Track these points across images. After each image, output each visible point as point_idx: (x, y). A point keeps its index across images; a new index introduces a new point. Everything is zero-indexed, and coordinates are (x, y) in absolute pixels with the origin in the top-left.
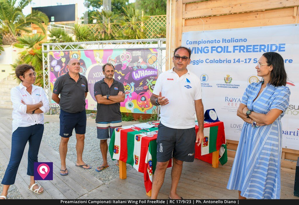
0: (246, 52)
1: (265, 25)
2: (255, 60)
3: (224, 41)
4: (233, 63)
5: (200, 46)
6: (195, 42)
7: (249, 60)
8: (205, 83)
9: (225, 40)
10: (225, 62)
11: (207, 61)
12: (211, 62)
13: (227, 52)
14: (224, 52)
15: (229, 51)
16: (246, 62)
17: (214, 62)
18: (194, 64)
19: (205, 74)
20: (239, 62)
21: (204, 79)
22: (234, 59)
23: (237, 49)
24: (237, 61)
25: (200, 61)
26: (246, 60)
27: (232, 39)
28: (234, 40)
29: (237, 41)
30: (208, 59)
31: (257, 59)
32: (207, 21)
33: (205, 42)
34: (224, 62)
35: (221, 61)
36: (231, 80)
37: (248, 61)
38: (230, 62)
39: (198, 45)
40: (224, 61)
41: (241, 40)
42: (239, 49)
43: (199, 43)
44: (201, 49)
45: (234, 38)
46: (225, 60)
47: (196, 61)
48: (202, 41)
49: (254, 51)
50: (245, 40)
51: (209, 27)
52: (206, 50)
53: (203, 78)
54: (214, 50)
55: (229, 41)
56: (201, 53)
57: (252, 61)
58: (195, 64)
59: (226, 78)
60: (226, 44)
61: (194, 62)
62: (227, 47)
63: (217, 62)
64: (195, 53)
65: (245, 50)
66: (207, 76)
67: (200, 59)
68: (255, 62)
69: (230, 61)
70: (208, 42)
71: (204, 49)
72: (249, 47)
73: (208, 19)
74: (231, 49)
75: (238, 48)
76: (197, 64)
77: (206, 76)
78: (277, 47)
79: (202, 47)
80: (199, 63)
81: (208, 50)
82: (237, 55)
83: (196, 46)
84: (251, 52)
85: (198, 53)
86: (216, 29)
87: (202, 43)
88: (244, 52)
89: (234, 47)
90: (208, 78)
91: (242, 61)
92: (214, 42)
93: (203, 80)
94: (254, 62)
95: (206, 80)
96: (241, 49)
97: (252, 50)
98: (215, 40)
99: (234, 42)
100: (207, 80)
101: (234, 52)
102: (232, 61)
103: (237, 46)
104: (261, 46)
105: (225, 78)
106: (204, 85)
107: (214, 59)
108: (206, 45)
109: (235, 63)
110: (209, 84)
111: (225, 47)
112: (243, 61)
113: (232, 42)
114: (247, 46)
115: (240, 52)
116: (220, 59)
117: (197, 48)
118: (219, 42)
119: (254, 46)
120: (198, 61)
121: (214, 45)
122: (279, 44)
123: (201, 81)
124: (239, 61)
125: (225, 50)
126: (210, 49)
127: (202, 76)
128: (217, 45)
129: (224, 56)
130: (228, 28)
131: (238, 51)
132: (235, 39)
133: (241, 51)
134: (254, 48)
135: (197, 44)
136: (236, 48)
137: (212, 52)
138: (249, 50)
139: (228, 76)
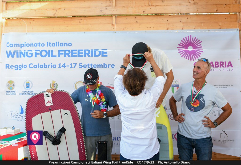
0: (71, 57)
1: (88, 30)
2: (81, 65)
3: (49, 45)
4: (59, 67)
5: (23, 49)
6: (17, 45)
7: (75, 65)
8: (29, 91)
9: (50, 43)
10: (50, 66)
11: (31, 66)
12: (36, 67)
13: (52, 56)
14: (49, 56)
15: (54, 55)
16: (71, 67)
17: (38, 68)
18: (16, 69)
19: (29, 81)
20: (65, 67)
21: (28, 86)
22: (59, 64)
23: (62, 54)
24: (62, 66)
25: (23, 66)
26: (71, 64)
27: (57, 42)
28: (58, 44)
29: (62, 45)
30: (32, 64)
31: (82, 64)
32: (30, 23)
33: (28, 45)
34: (48, 67)
35: (45, 66)
36: (57, 86)
37: (73, 66)
38: (55, 67)
39: (21, 48)
40: (48, 65)
41: (66, 45)
42: (64, 54)
43: (22, 46)
44: (23, 53)
45: (58, 42)
46: (50, 65)
47: (18, 66)
48: (25, 44)
49: (79, 56)
50: (70, 45)
51: (33, 29)
52: (30, 54)
53: (26, 85)
54: (38, 54)
55: (54, 45)
56: (24, 57)
57: (78, 66)
58: (18, 69)
59: (52, 84)
60: (51, 48)
61: (16, 67)
62: (52, 51)
63: (41, 66)
64: (17, 57)
65: (70, 55)
66: (32, 83)
67: (23, 64)
68: (81, 66)
69: (56, 65)
70: (32, 45)
71: (27, 53)
72: (74, 52)
73: (32, 21)
74: (56, 53)
75: (63, 52)
76: (20, 69)
77: (30, 83)
78: (100, 52)
79: (25, 51)
80: (22, 68)
81: (32, 54)
82: (62, 60)
83: (18, 49)
84: (76, 56)
85: (21, 57)
86: (40, 32)
87: (25, 46)
88: (69, 56)
89: (59, 51)
90: (32, 85)
91: (67, 66)
92: (38, 45)
93: (27, 88)
94: (79, 67)
95: (30, 87)
96: (67, 53)
97: (77, 55)
98: (39, 44)
99: (58, 46)
100: (32, 87)
101: (59, 56)
102: (58, 66)
103: (63, 51)
104: (85, 50)
105: (50, 84)
106: (28, 93)
107: (38, 64)
108: (30, 48)
109: (61, 67)
110: (33, 92)
111: (49, 51)
112: (69, 66)
113: (57, 46)
114: (72, 51)
115: (65, 56)
116: (44, 64)
117: (20, 51)
118: (43, 45)
119: (79, 50)
120: (21, 66)
121: (38, 48)
122: (102, 50)
123: (25, 88)
124: (65, 65)
125: (50, 54)
126: (34, 52)
127: (26, 83)
128: (41, 48)
129: (48, 60)
130: (53, 32)
131: (63, 55)
132: (60, 43)
133: (67, 55)
134: (79, 53)
135: (19, 46)
136: (61, 52)
137: (36, 56)
138: (74, 55)
139: (54, 82)
